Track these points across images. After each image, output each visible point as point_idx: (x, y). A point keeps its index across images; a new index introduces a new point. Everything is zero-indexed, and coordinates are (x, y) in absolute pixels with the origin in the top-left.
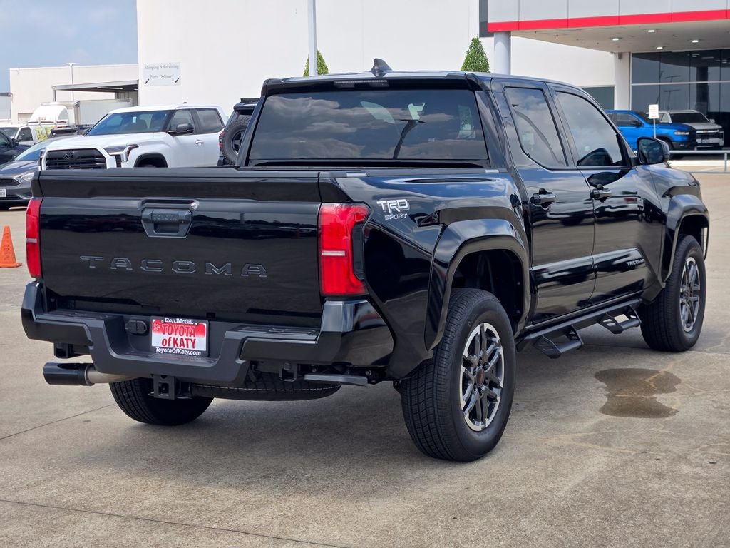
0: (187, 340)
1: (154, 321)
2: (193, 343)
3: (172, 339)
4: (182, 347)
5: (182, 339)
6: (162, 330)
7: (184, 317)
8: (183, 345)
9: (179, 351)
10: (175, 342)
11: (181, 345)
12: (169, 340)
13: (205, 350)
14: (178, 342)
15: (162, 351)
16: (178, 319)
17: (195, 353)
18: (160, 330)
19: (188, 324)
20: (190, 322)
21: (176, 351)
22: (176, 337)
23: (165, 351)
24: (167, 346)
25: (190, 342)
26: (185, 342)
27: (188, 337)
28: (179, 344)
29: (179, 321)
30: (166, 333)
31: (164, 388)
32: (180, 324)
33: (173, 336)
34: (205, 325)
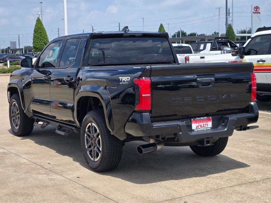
0: (205, 124)
1: (192, 120)
2: (207, 125)
3: (200, 125)
4: (203, 127)
5: (203, 124)
6: (196, 122)
7: (203, 116)
8: (204, 127)
9: (203, 129)
10: (201, 126)
11: (203, 126)
12: (199, 126)
13: (211, 127)
14: (202, 126)
15: (197, 130)
16: (201, 118)
17: (208, 129)
18: (195, 123)
19: (205, 119)
20: (206, 118)
21: (201, 129)
22: (201, 124)
23: (198, 130)
24: (198, 128)
25: (206, 125)
26: (205, 125)
27: (206, 123)
28: (202, 127)
29: (202, 118)
30: (198, 124)
31: (208, 142)
32: (202, 119)
33: (200, 124)
34: (211, 118)
